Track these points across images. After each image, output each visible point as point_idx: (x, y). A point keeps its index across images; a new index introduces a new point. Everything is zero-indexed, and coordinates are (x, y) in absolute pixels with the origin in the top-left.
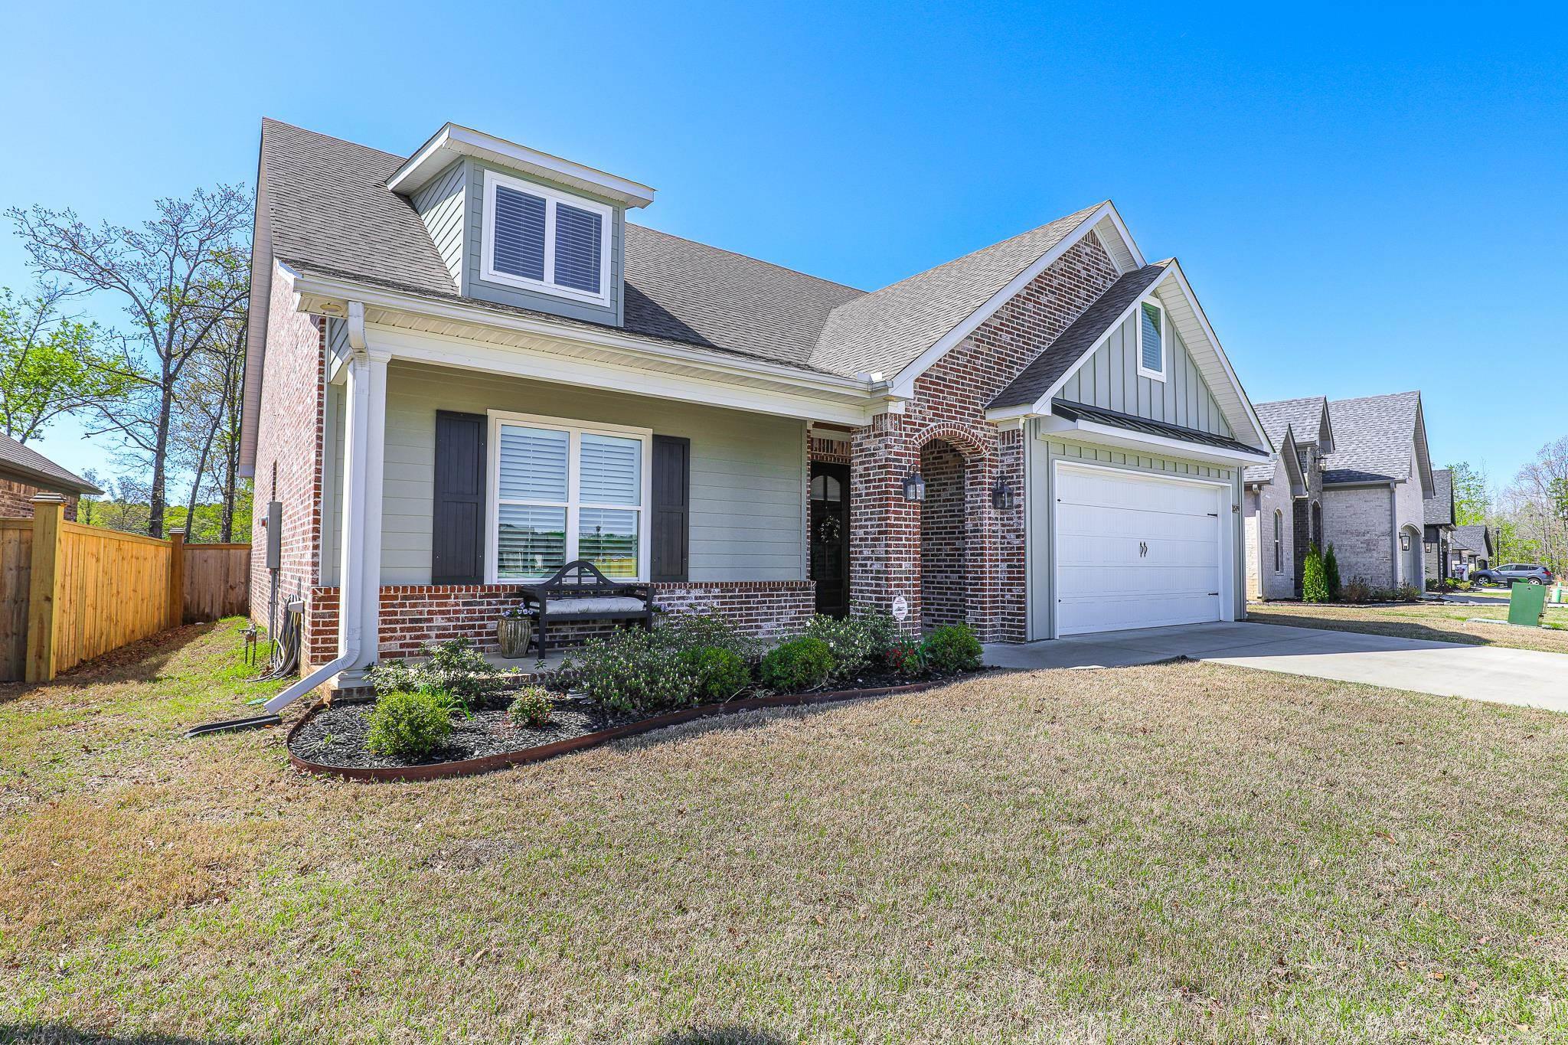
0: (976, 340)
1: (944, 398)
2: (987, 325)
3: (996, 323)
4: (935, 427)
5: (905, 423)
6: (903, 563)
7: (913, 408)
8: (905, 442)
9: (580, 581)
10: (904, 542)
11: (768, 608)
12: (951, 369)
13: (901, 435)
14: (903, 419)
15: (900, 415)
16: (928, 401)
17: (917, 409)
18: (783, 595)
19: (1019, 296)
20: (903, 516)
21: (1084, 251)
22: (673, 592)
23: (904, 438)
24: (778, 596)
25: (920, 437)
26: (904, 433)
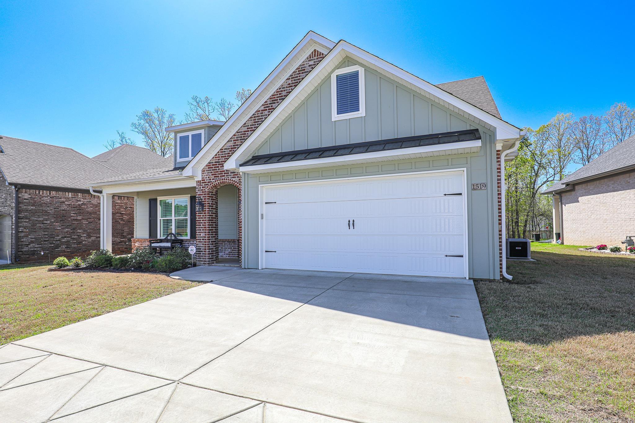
0: (234, 141)
1: (219, 169)
2: (240, 132)
3: (245, 129)
4: (214, 182)
5: (202, 183)
6: (201, 234)
7: (206, 177)
8: (202, 190)
9: (171, 238)
10: (202, 226)
11: (221, 248)
12: (222, 157)
13: (200, 188)
14: (201, 182)
15: (200, 181)
16: (212, 172)
17: (207, 177)
18: (226, 244)
19: (259, 111)
20: (202, 217)
21: (308, 65)
22: (193, 242)
23: (202, 189)
24: (224, 244)
25: (207, 187)
26: (201, 187)
